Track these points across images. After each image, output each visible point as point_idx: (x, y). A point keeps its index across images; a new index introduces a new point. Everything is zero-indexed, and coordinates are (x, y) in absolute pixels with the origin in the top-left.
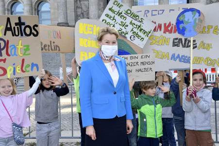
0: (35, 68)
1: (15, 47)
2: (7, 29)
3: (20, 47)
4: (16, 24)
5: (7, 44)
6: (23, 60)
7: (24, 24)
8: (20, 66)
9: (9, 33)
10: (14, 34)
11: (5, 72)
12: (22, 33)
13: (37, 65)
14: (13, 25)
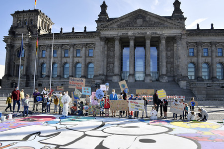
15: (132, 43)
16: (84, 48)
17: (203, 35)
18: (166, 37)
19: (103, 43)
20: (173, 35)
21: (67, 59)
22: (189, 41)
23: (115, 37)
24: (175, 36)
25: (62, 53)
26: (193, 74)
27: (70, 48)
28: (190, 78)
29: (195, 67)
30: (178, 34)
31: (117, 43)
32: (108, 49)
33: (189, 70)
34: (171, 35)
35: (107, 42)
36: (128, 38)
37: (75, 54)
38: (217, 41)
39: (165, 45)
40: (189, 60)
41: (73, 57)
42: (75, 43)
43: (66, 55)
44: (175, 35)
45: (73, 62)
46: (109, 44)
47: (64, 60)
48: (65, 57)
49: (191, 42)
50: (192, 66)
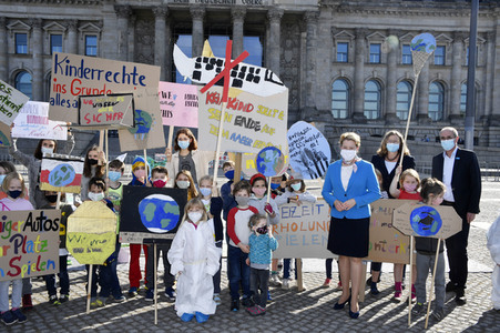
0: (51, 265)
1: (32, 243)
2: (27, 224)
3: (37, 242)
4: (37, 219)
5: (24, 239)
6: (39, 257)
7: (45, 218)
8: (35, 264)
9: (29, 228)
10: (33, 229)
11: (19, 271)
12: (42, 228)
13: (53, 263)
14: (34, 220)
15: (198, 26)
16: (71, 34)
17: (372, 12)
18: (282, 14)
19: (122, 22)
20: (299, 9)
21: (24, 60)
22: (338, 26)
23: (154, 7)
24: (305, 12)
25: (6, 42)
26: (343, 105)
27: (31, 31)
28: (336, 116)
29: (349, 89)
30: (310, 9)
31: (160, 23)
32: (136, 38)
33: (335, 96)
34: (294, 9)
35: (134, 19)
36: (187, 11)
37: (47, 47)
38: (404, 28)
39: (278, 34)
40: (335, 73)
41: (43, 56)
42: (45, 17)
43: (22, 50)
44: (304, 9)
45: (42, 70)
46: (139, 25)
47: (17, 63)
48: (17, 54)
49: (341, 29)
50: (342, 86)
